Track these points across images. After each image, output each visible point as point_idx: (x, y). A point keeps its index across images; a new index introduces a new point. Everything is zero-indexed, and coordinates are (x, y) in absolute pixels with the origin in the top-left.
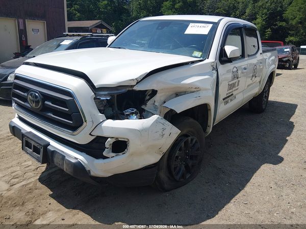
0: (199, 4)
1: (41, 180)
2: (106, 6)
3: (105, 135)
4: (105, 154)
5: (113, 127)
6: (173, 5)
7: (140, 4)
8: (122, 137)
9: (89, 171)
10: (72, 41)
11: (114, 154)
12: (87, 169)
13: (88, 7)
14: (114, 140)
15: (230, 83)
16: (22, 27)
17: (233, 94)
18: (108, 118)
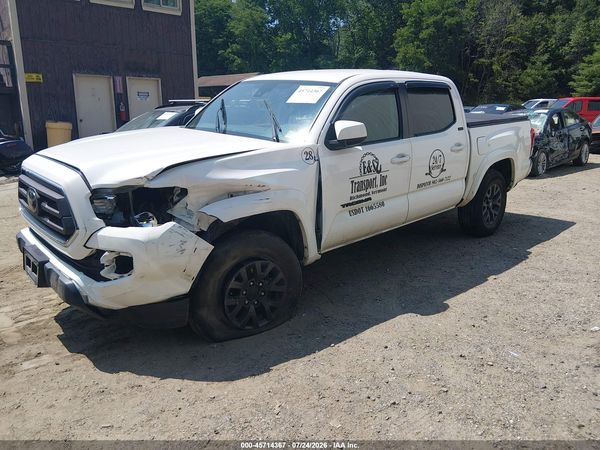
0: (468, 29)
1: (57, 319)
2: (289, 43)
3: (101, 247)
4: (102, 273)
5: (114, 237)
6: (416, 34)
7: (353, 35)
8: (125, 250)
9: (87, 297)
10: (174, 114)
11: (117, 276)
12: (83, 294)
13: (256, 46)
14: (114, 255)
15: (356, 180)
16: (120, 90)
17: (370, 199)
18: (107, 225)
